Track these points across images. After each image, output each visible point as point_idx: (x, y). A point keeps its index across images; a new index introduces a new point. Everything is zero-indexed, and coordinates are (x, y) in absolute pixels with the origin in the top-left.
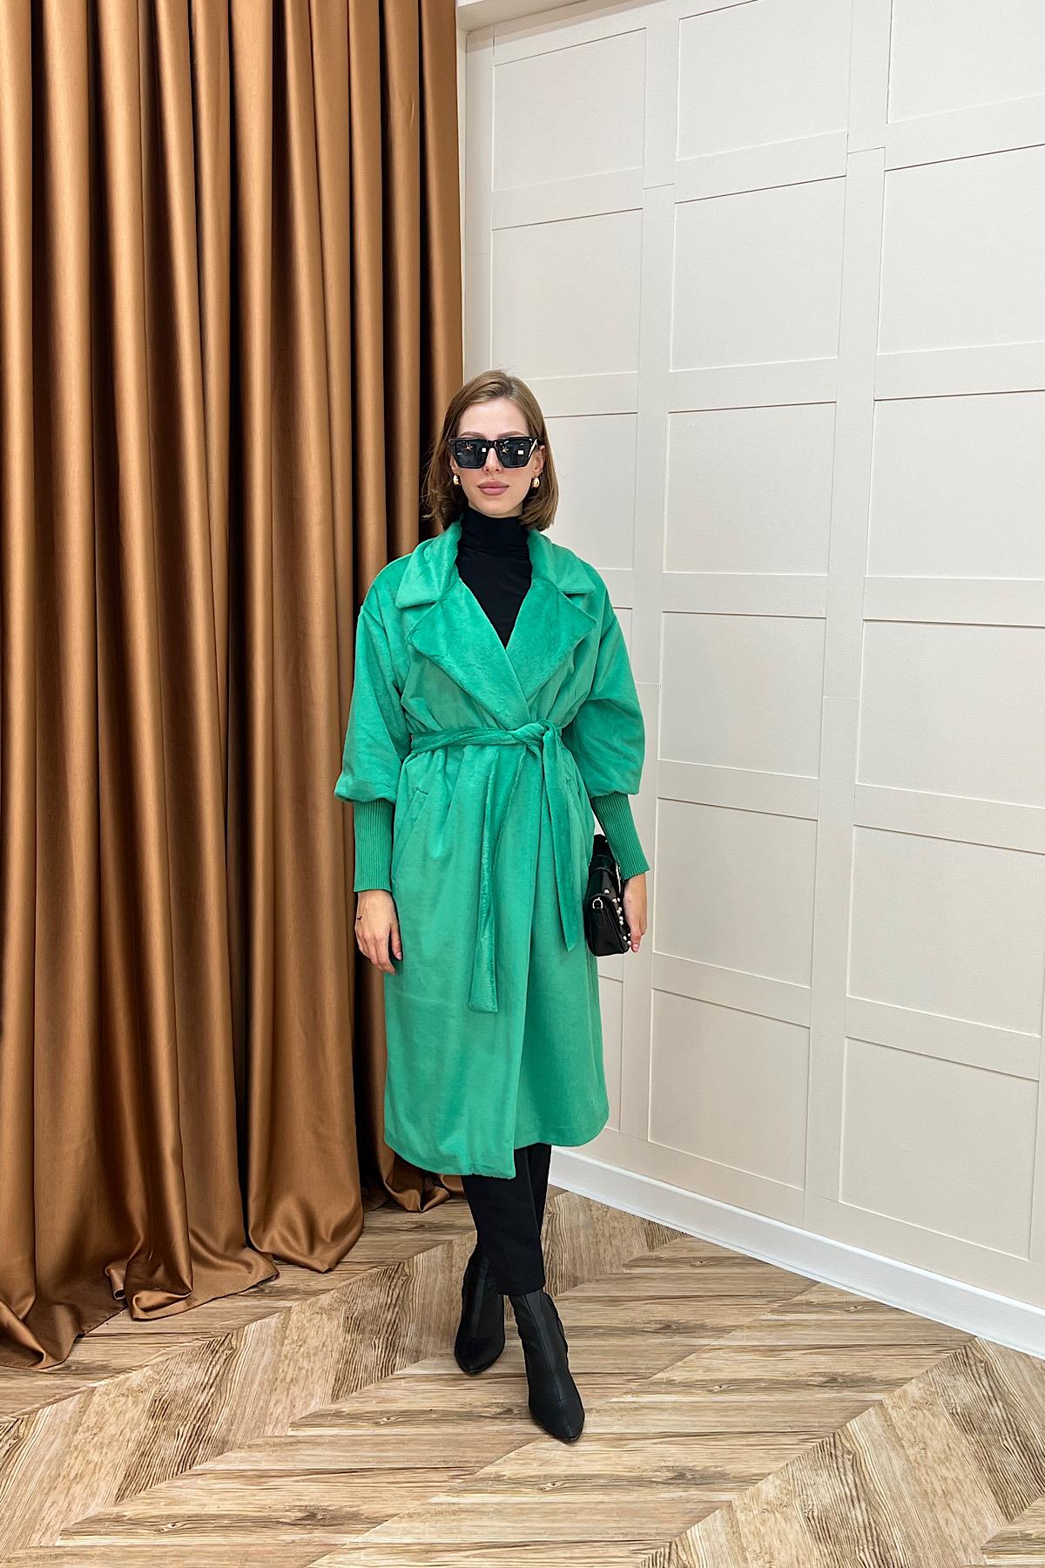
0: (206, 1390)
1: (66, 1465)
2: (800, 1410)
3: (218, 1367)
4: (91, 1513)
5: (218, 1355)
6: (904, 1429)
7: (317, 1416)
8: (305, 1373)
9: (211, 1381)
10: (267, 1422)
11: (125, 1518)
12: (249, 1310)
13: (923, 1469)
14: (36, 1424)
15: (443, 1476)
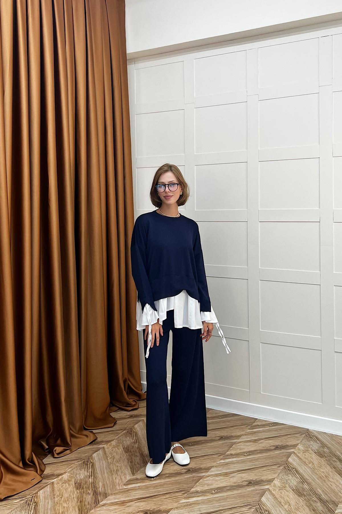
0: (91, 478)
2: (273, 458)
3: (90, 469)
6: (304, 459)
7: (131, 481)
8: (119, 467)
9: (91, 474)
14: (40, 497)
15: (180, 494)
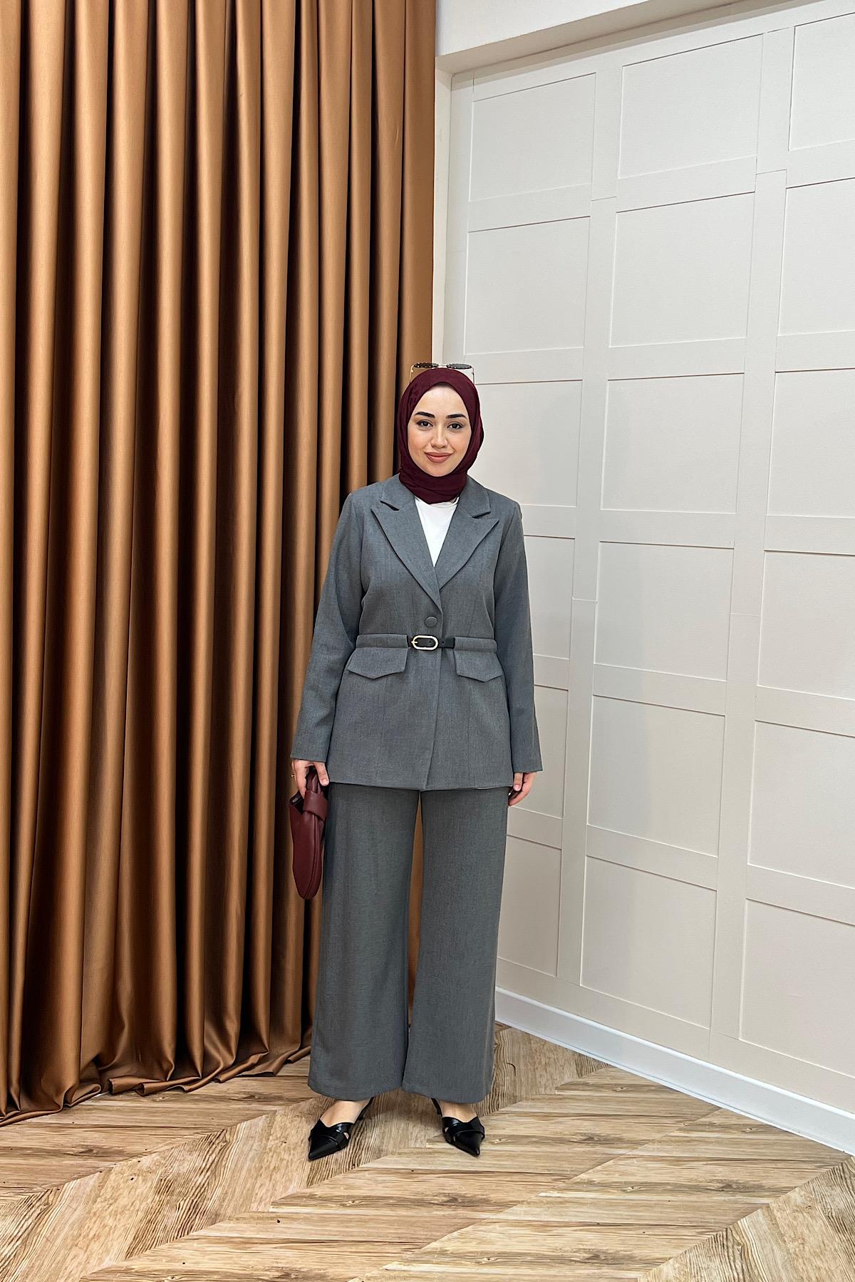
0: (203, 1173)
1: (86, 1227)
2: (698, 1209)
3: (214, 1156)
4: (105, 1265)
5: (214, 1146)
6: (786, 1228)
7: (294, 1198)
8: (285, 1162)
9: (208, 1167)
10: (253, 1199)
11: (133, 1271)
12: (241, 1112)
13: (800, 1260)
14: (63, 1195)
15: (397, 1249)
